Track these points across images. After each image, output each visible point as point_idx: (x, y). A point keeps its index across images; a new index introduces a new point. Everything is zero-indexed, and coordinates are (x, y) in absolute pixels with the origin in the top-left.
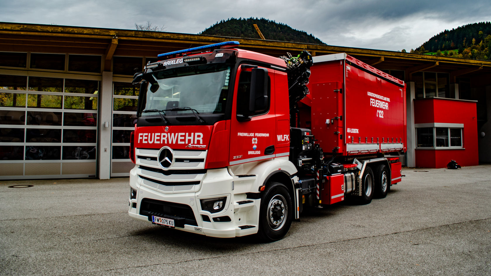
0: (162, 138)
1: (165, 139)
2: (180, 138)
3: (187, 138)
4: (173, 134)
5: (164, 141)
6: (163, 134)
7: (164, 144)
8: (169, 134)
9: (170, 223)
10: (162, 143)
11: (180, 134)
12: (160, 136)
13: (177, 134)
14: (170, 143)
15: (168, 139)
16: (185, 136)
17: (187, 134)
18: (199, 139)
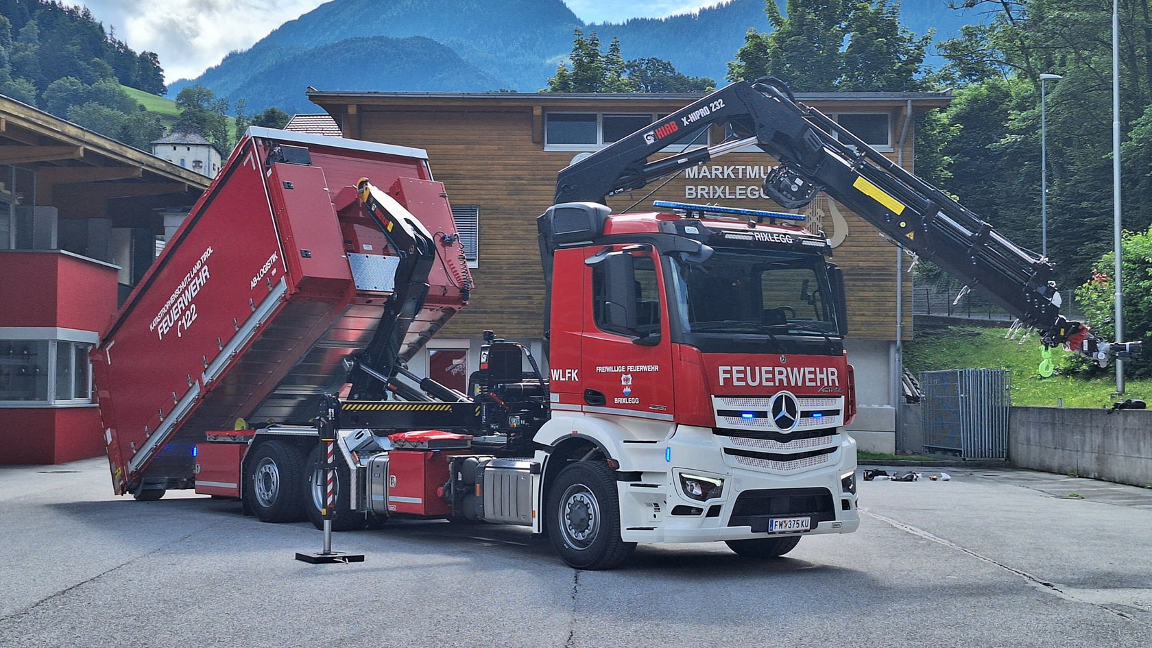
0: (777, 377)
1: (783, 377)
2: (808, 376)
3: (819, 376)
4: (796, 369)
5: (781, 381)
6: (777, 369)
7: (781, 387)
8: (789, 369)
9: (802, 524)
10: (777, 384)
11: (807, 369)
12: (773, 372)
13: (802, 369)
14: (793, 384)
15: (787, 376)
16: (814, 373)
17: (818, 369)
18: (834, 377)
